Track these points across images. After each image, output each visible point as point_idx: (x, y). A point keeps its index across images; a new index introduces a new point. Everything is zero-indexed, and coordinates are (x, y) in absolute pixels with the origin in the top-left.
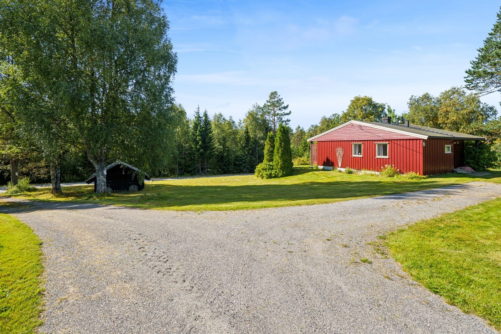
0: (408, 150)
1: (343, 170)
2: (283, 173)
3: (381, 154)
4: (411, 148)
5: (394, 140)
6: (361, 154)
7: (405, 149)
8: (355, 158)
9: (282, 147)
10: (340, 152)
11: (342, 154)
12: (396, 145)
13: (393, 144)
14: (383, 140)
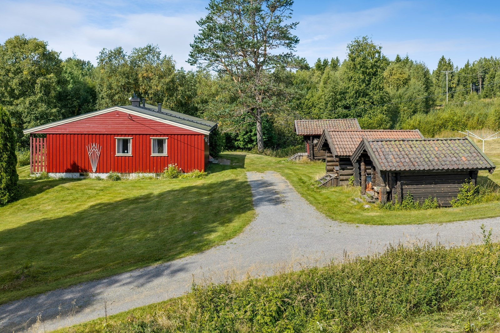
0: (189, 147)
1: (104, 176)
2: (9, 195)
3: (156, 151)
4: (193, 145)
5: (175, 135)
6: (127, 152)
7: (186, 145)
8: (120, 158)
9: (7, 151)
10: (94, 151)
11: (98, 153)
12: (176, 141)
13: (173, 139)
14: (161, 135)
